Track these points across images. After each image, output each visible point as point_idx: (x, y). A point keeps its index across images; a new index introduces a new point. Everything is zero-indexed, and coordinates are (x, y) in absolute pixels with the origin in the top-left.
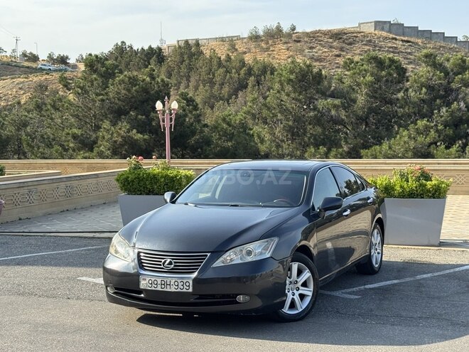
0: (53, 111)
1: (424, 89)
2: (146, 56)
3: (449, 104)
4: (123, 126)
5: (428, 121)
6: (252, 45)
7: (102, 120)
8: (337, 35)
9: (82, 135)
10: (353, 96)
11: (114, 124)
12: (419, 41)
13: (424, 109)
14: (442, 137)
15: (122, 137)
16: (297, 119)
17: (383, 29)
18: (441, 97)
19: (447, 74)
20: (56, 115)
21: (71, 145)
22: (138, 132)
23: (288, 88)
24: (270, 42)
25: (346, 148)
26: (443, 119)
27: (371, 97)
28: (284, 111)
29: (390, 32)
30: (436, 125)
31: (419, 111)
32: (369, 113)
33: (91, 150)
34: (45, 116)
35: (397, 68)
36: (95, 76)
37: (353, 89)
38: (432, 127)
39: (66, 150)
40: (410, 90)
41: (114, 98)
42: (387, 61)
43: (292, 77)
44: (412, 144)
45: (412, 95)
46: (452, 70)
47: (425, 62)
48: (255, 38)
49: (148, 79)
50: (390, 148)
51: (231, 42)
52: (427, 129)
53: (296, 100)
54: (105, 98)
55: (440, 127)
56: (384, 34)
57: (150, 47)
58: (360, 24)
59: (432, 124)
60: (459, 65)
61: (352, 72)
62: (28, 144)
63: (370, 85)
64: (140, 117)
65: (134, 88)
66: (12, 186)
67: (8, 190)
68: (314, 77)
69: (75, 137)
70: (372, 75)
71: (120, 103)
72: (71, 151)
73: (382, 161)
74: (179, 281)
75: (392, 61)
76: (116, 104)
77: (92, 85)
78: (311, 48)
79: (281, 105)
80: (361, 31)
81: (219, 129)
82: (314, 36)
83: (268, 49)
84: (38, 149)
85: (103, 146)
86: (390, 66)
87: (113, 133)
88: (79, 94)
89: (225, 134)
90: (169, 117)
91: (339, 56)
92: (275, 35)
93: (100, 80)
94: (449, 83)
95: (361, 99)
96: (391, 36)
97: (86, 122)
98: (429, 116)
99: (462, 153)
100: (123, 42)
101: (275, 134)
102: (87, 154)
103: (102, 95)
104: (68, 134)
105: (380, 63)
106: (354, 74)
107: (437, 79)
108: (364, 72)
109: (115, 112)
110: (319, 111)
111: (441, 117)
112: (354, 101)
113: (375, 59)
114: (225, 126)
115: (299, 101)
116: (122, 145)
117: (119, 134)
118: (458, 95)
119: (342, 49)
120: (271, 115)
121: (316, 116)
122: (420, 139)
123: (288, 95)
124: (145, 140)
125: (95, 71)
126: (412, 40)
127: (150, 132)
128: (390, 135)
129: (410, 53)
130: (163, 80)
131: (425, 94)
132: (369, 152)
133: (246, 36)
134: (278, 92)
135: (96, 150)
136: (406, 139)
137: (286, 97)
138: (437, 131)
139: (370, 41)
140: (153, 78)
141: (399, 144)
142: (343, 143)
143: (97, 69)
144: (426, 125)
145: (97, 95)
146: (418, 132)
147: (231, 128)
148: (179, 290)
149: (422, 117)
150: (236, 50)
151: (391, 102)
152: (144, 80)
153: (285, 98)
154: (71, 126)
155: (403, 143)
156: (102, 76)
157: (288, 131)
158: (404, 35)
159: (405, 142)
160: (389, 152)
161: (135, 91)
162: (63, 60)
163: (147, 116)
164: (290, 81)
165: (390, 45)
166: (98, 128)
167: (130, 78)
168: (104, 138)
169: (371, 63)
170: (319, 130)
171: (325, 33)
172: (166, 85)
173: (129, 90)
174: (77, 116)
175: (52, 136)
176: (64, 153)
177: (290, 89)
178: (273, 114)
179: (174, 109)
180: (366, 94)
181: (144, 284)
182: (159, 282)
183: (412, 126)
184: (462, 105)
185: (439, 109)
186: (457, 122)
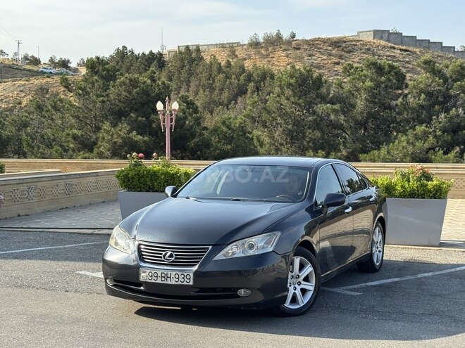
0: (53, 112)
1: (422, 94)
2: (147, 60)
3: (447, 111)
4: (123, 128)
5: (426, 126)
6: (252, 52)
7: (102, 121)
8: (336, 43)
9: (82, 135)
10: (352, 101)
11: (114, 125)
12: (418, 50)
13: (423, 115)
14: (440, 143)
15: (122, 138)
16: (297, 123)
17: (381, 38)
18: (440, 103)
19: (446, 80)
20: (57, 116)
21: (72, 146)
22: (138, 134)
23: (288, 92)
24: (270, 49)
25: (344, 153)
26: (441, 125)
27: (371, 102)
28: (284, 115)
29: (388, 40)
30: (434, 131)
31: (418, 116)
32: (368, 118)
33: (91, 150)
34: (45, 117)
35: (396, 74)
36: (96, 78)
37: (353, 94)
38: (430, 133)
39: (66, 151)
40: (409, 96)
41: (114, 99)
42: (387, 67)
43: (292, 81)
44: (410, 149)
45: (411, 100)
46: (451, 77)
47: (424, 69)
48: (255, 45)
49: (149, 81)
50: (389, 153)
51: (232, 48)
52: (426, 134)
53: (296, 104)
54: (105, 99)
55: (439, 133)
56: (383, 43)
57: (151, 52)
58: (359, 33)
59: (431, 130)
60: (458, 71)
61: (351, 77)
62: (28, 144)
63: (369, 90)
64: (140, 118)
65: (135, 90)
66: (11, 182)
67: (7, 186)
68: (314, 82)
69: (75, 137)
70: (372, 80)
71: (120, 105)
72: (71, 152)
74: (180, 274)
75: (392, 67)
76: (117, 105)
77: (93, 86)
78: (311, 55)
79: (281, 109)
80: (360, 39)
81: (219, 132)
82: (313, 44)
83: (267, 56)
84: (39, 149)
85: (103, 147)
86: (389, 72)
87: (113, 134)
88: (80, 95)
89: (225, 137)
90: (169, 117)
91: (337, 63)
92: (275, 42)
93: (101, 82)
94: (448, 89)
95: (360, 104)
96: (390, 45)
97: (86, 124)
98: (428, 122)
99: (459, 159)
100: (124, 47)
101: (274, 137)
102: (87, 155)
103: (103, 96)
104: (69, 134)
105: (379, 69)
106: (354, 79)
107: (436, 85)
108: (363, 77)
109: (116, 114)
110: (318, 116)
111: (440, 123)
112: (354, 106)
113: (374, 64)
114: (225, 129)
115: (299, 105)
116: (122, 146)
117: (119, 135)
118: (456, 101)
119: (341, 57)
120: (271, 119)
121: (315, 120)
122: (419, 144)
123: (288, 99)
124: (145, 141)
125: (96, 73)
126: (410, 49)
127: (151, 134)
128: (389, 140)
129: (408, 62)
130: (163, 83)
131: (424, 100)
132: (367, 156)
134: (278, 96)
135: (96, 150)
136: (404, 144)
137: (286, 101)
138: (435, 136)
139: (369, 49)
140: (154, 80)
141: (397, 149)
142: (342, 147)
143: (98, 71)
144: (424, 130)
145: (98, 96)
146: (417, 137)
147: (230, 132)
148: (179, 283)
149: (421, 123)
150: (237, 56)
151: (390, 108)
152: (145, 82)
153: (284, 102)
154: (72, 127)
155: (401, 148)
156: (102, 77)
157: (287, 135)
158: (402, 44)
159: (403, 147)
160: (387, 157)
161: (136, 93)
162: (64, 64)
163: (147, 118)
164: (290, 85)
165: (388, 54)
166: (98, 129)
167: (131, 80)
168: (104, 139)
169: (370, 68)
170: (318, 134)
171: (325, 41)
172: (167, 88)
173: (130, 93)
174: (77, 117)
175: (52, 137)
176: (65, 153)
177: (290, 93)
178: (272, 117)
179: (174, 110)
180: (366, 99)
181: (143, 276)
182: (159, 275)
183: (410, 131)
184: (460, 111)
185: (438, 115)
186: (455, 128)
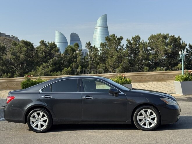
5: (47, 63)
25: (18, 74)
31: (43, 60)
40: (39, 53)
46: (51, 47)
47: (42, 44)
52: (47, 67)
55: (51, 65)
59: (48, 65)
70: (26, 48)
94: (50, 51)
106: (19, 47)
107: (47, 50)
111: (51, 62)
112: (19, 57)
122: (46, 70)
136: (41, 70)
146: (44, 67)
160: (36, 74)
169: (23, 43)
180: (24, 54)
183: (41, 65)
184: (56, 58)
185: (50, 60)
186: (55, 64)
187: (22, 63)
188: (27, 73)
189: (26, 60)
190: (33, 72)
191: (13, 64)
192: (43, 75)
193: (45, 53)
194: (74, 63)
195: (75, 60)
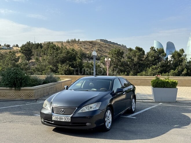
6: (68, 44)
8: (91, 42)
11: (62, 65)
12: (112, 45)
17: (102, 41)
24: (73, 43)
29: (104, 42)
41: (62, 57)
43: (116, 52)
48: (68, 42)
51: (62, 43)
52: (156, 68)
55: (159, 68)
56: (103, 43)
58: (96, 40)
64: (70, 63)
73: (144, 76)
74: (66, 117)
76: (62, 59)
78: (84, 45)
80: (97, 41)
82: (85, 42)
83: (72, 45)
91: (92, 48)
92: (74, 41)
96: (105, 43)
105: (139, 49)
109: (61, 61)
112: (134, 60)
117: (66, 68)
119: (93, 46)
124: (73, 70)
126: (110, 44)
129: (110, 48)
133: (66, 41)
139: (100, 44)
146: (153, 69)
148: (66, 121)
150: (63, 45)
158: (107, 43)
165: (105, 46)
171: (88, 42)
181: (53, 118)
182: (59, 118)
183: (151, 67)
184: (164, 62)
185: (158, 63)
186: (162, 66)
187: (135, 65)
188: (139, 72)
189: (138, 63)
190: (144, 73)
191: (128, 66)
192: (152, 75)
193: (155, 57)
194: (180, 66)
195: (181, 64)
